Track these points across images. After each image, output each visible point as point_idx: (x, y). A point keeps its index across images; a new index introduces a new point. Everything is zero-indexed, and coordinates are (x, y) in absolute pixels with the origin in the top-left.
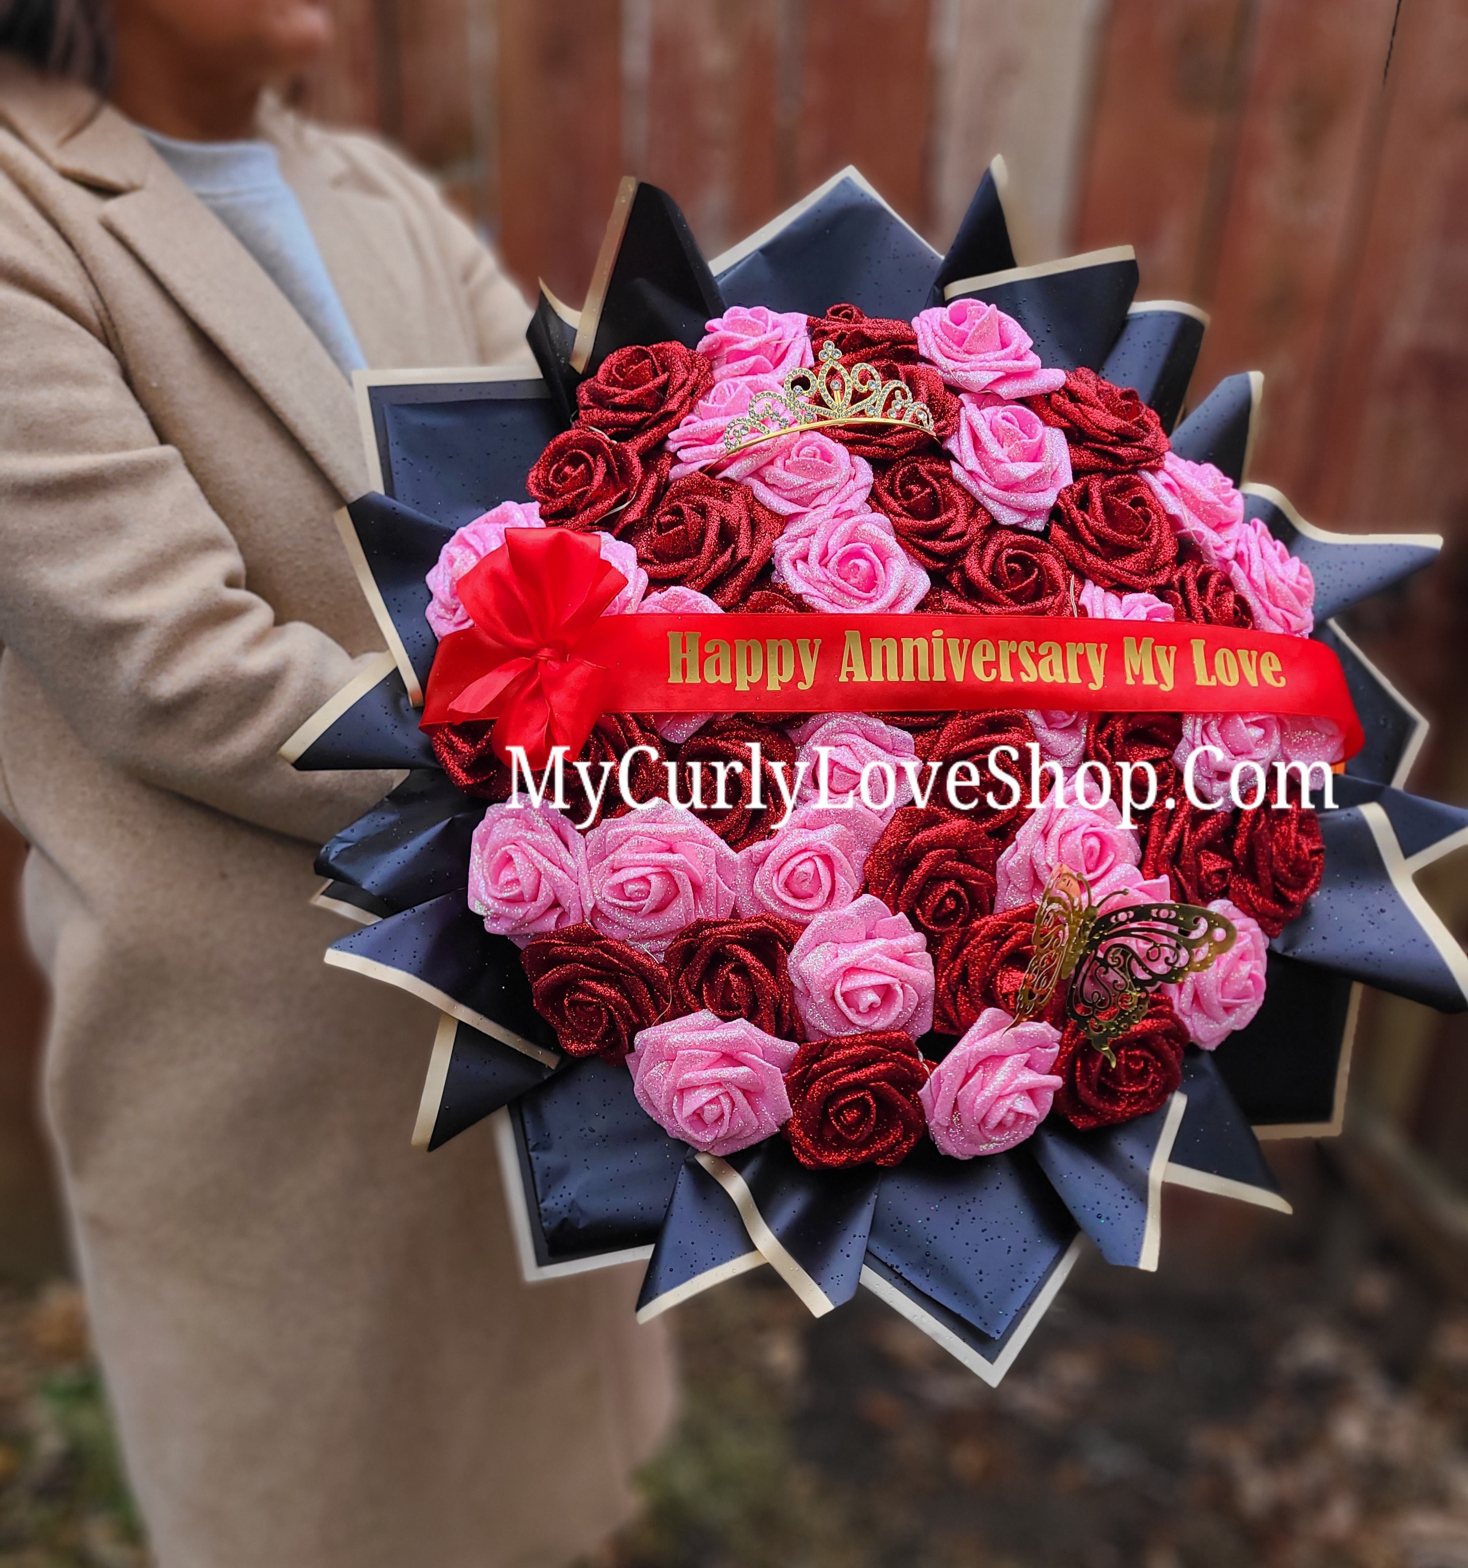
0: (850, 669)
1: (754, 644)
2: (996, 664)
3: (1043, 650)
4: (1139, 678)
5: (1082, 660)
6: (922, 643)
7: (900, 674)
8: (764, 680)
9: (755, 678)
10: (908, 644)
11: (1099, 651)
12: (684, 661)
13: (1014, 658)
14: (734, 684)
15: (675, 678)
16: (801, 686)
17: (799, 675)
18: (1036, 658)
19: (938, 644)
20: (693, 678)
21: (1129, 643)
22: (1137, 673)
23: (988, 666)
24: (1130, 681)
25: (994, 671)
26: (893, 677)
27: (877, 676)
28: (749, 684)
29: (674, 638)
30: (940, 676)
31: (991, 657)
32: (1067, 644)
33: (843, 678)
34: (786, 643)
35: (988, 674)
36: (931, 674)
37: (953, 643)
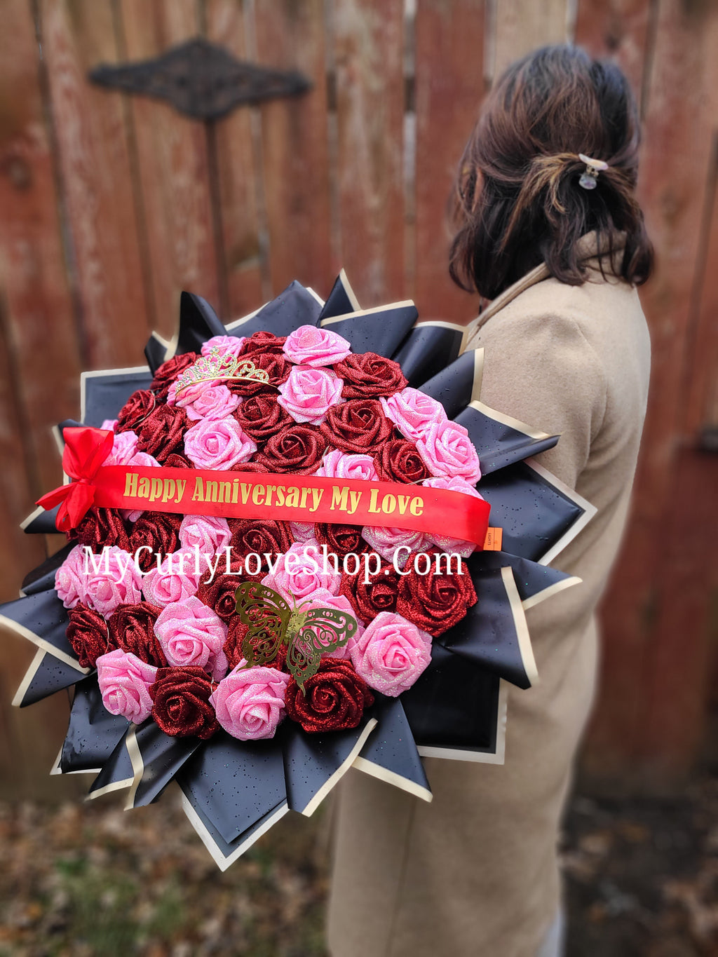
0: (197, 495)
1: (160, 481)
2: (265, 497)
3: (290, 490)
4: (338, 507)
5: (310, 497)
6: (228, 485)
7: (218, 499)
8: (161, 497)
9: (158, 496)
10: (222, 485)
11: (319, 492)
12: (131, 486)
13: (274, 494)
14: (149, 498)
15: (126, 494)
16: (176, 501)
17: (176, 496)
18: (286, 494)
19: (236, 486)
20: (133, 494)
21: (336, 490)
22: (337, 504)
23: (260, 497)
24: (332, 508)
25: (263, 500)
26: (214, 500)
27: (208, 499)
28: (155, 498)
29: (128, 476)
30: (235, 501)
31: (262, 493)
32: (302, 489)
33: (194, 499)
34: (172, 481)
35: (259, 501)
36: (231, 499)
37: (244, 486)
